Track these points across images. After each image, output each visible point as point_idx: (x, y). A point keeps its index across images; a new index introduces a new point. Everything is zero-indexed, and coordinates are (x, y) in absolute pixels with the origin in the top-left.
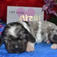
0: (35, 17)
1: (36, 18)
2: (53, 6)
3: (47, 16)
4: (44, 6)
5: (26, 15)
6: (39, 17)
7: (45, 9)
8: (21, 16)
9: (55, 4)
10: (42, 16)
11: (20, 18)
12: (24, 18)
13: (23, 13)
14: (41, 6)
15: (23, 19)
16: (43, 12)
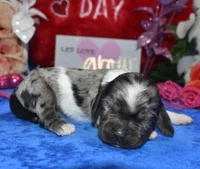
0: (119, 62)
1: (122, 64)
2: (162, 39)
3: (148, 60)
4: (142, 37)
5: (100, 57)
6: (130, 62)
7: (144, 44)
8: (88, 59)
9: (166, 32)
10: (135, 59)
11: (86, 63)
12: (94, 65)
13: (92, 52)
14: (135, 37)
15: (92, 66)
16: (140, 51)
